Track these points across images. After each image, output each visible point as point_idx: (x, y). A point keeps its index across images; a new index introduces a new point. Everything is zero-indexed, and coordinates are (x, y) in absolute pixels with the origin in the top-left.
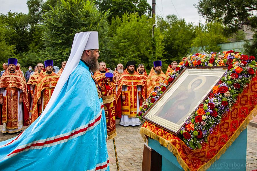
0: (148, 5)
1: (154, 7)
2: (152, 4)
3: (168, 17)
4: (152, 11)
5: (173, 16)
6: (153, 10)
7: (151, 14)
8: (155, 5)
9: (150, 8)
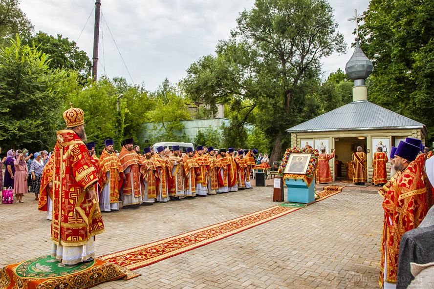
0: (87, 59)
1: (95, 63)
2: (93, 58)
3: (116, 80)
4: (92, 69)
5: (121, 80)
6: (93, 67)
7: (90, 72)
8: (97, 61)
9: (89, 64)
